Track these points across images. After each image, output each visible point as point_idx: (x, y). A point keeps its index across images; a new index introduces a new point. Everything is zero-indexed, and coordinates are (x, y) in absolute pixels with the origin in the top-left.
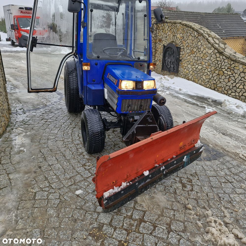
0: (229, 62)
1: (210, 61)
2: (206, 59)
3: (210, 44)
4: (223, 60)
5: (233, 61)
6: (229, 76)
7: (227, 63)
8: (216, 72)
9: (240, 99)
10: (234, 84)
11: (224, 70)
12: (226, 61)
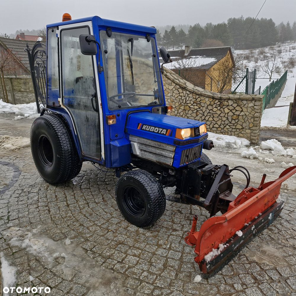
0: (194, 97)
1: (172, 97)
2: (168, 95)
3: (170, 80)
4: (187, 95)
5: (198, 95)
6: (196, 110)
7: (192, 98)
8: (181, 108)
9: (212, 131)
10: (203, 117)
11: (189, 105)
12: (191, 95)
